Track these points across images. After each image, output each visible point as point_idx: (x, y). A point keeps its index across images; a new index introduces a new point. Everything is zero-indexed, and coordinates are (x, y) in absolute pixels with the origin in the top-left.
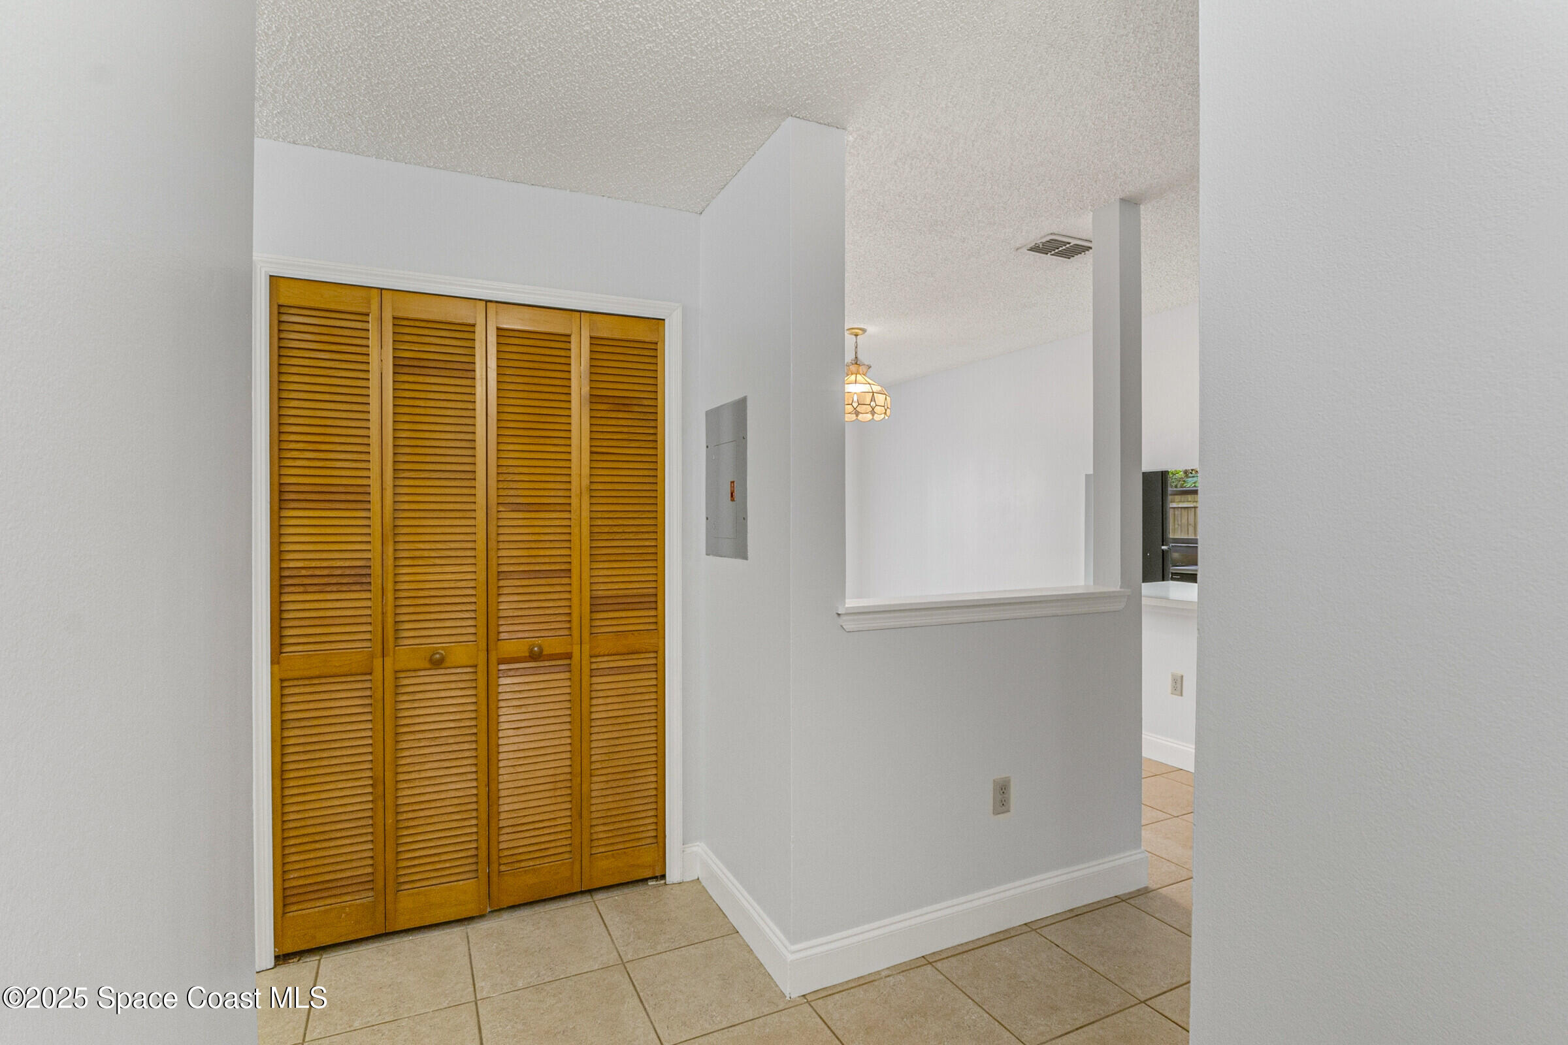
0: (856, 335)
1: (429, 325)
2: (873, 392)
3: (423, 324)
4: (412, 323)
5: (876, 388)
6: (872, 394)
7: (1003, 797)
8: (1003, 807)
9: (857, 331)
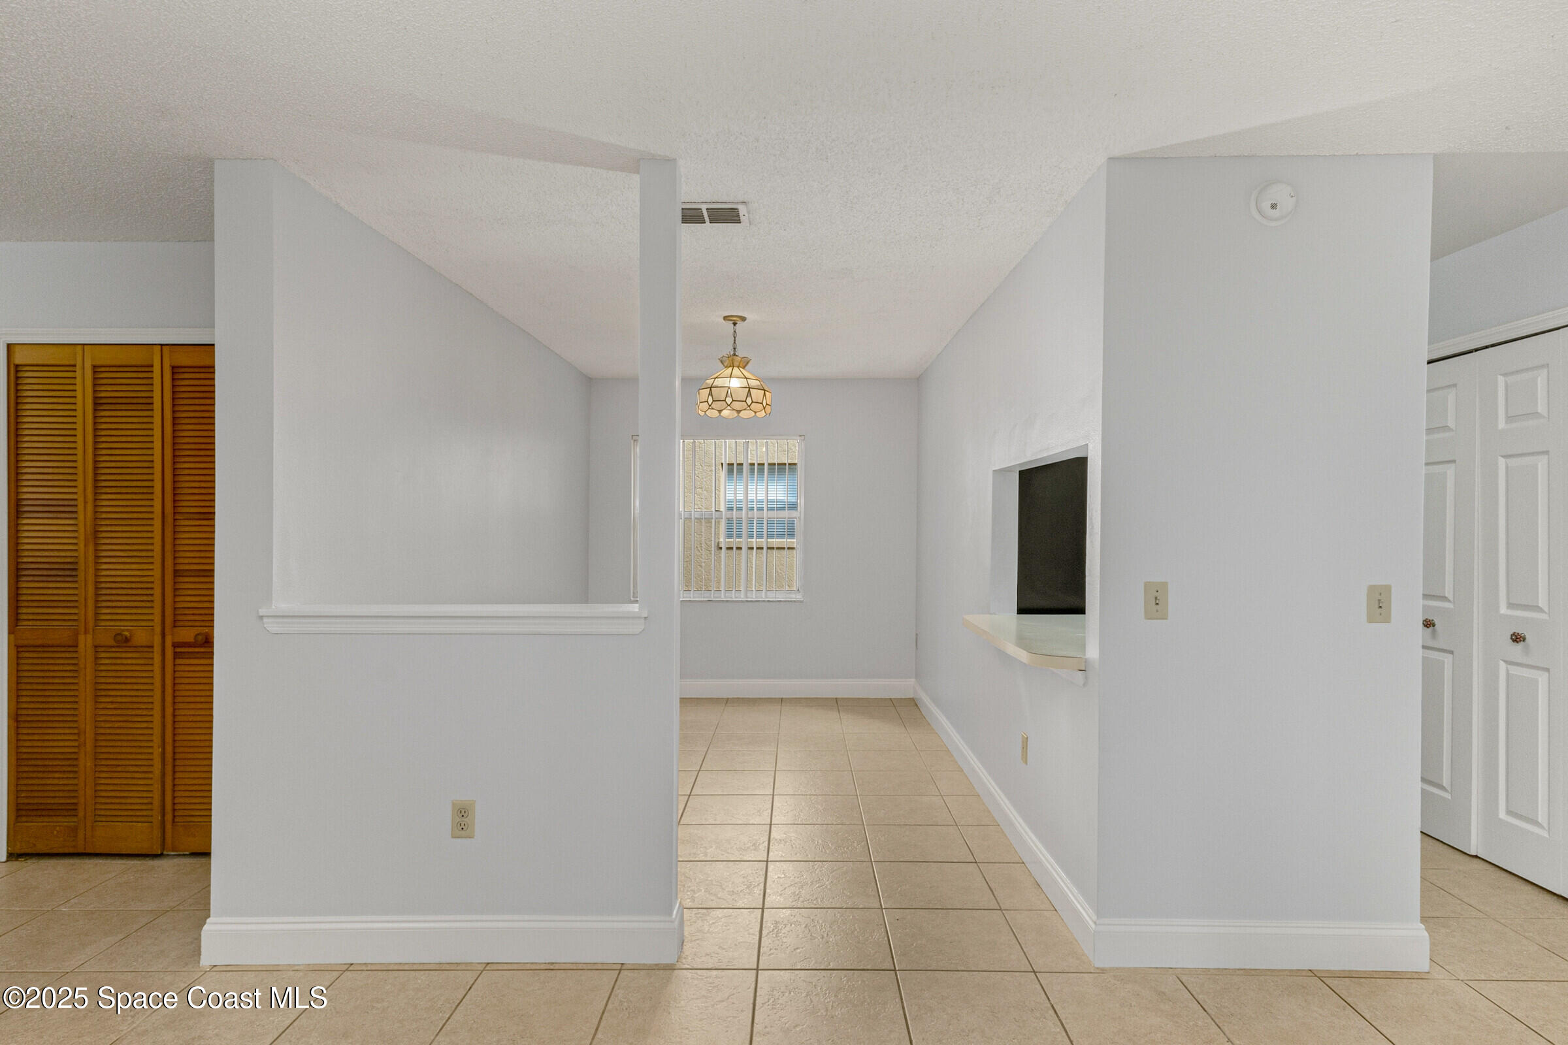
0: (735, 324)
1: (121, 369)
2: (749, 388)
3: (115, 369)
4: (107, 369)
5: (753, 383)
6: (748, 389)
7: (463, 820)
8: (463, 832)
9: (735, 319)
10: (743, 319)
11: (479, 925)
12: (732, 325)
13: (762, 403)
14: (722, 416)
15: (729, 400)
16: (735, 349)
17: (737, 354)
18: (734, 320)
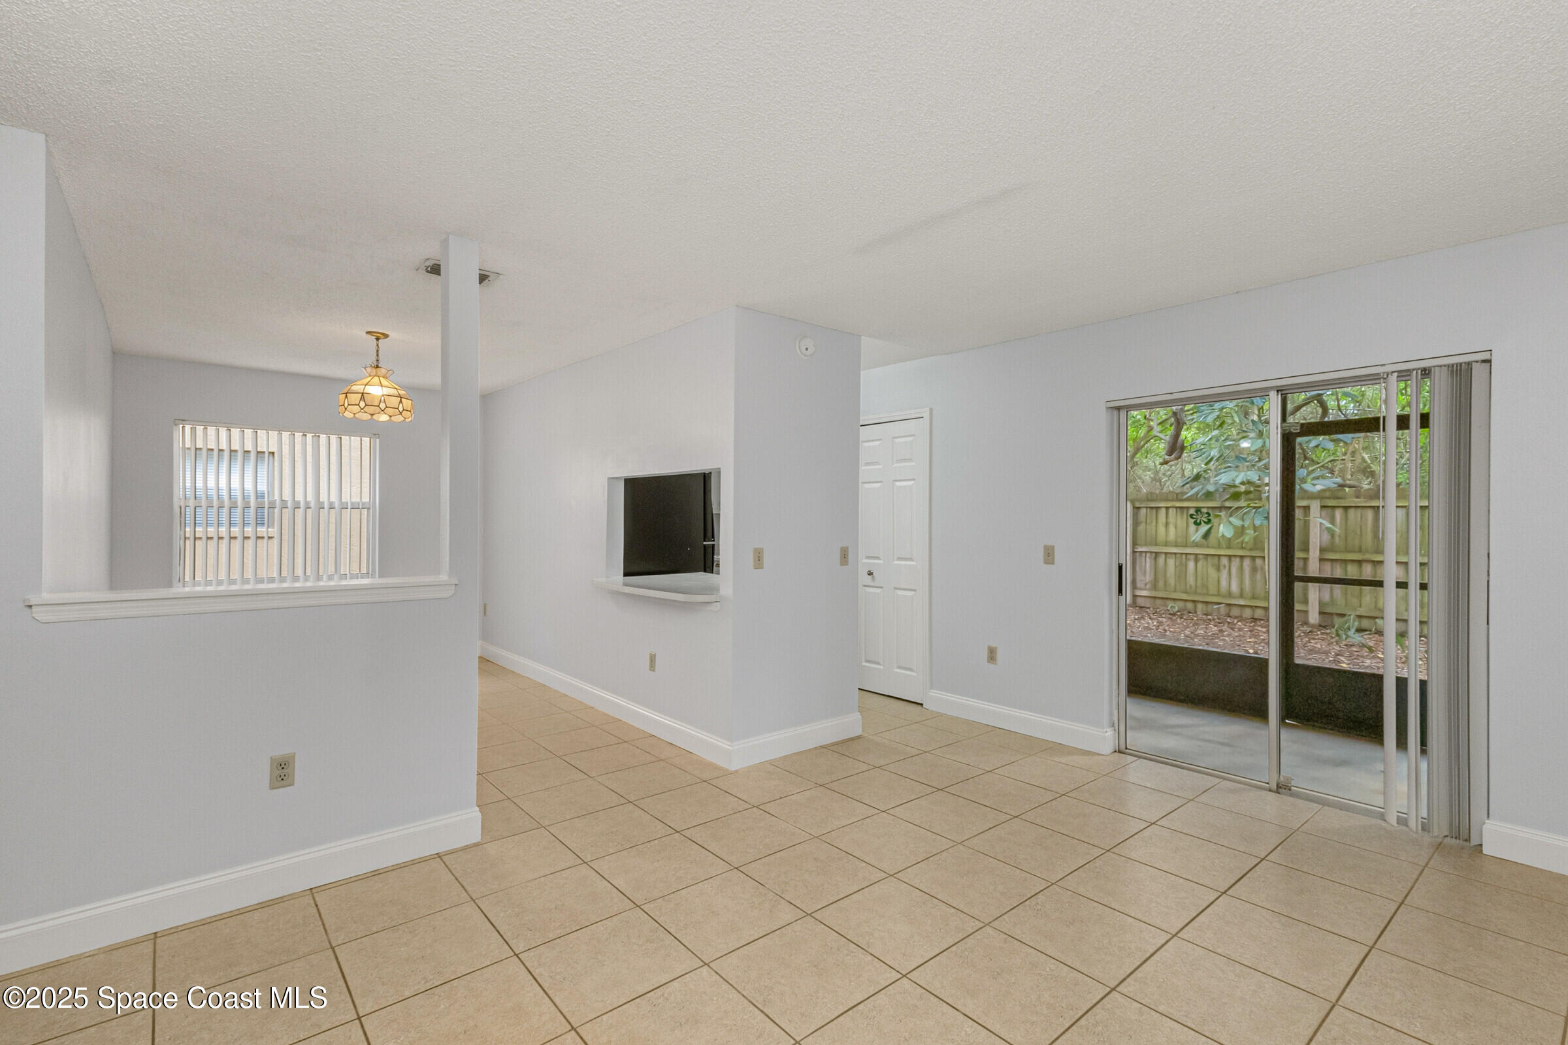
0: (378, 339)
7: (282, 772)
8: (282, 782)
9: (378, 335)
10: (386, 336)
11: (301, 858)
12: (375, 340)
13: (410, 411)
14: (374, 420)
15: (382, 406)
16: (378, 361)
17: (380, 366)
18: (379, 337)
